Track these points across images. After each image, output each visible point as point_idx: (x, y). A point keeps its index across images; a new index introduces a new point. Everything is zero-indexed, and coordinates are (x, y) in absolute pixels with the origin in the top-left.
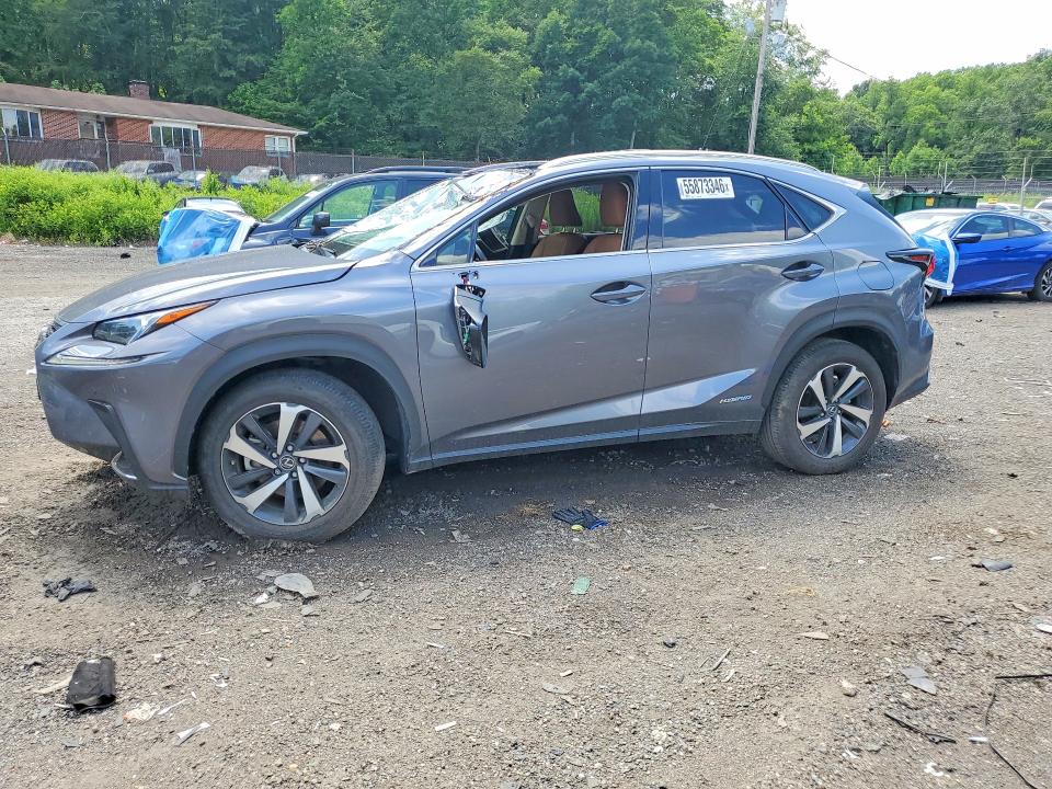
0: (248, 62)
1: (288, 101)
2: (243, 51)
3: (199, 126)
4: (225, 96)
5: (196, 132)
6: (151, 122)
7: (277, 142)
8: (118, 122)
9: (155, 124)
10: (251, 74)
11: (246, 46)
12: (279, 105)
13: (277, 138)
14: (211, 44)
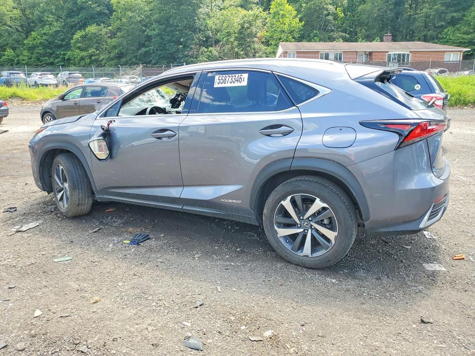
0: (453, 17)
1: (470, 33)
2: (451, 12)
3: (410, 52)
4: (437, 35)
5: (408, 55)
6: (388, 52)
7: (452, 56)
8: (373, 54)
9: (389, 53)
10: (453, 22)
11: (453, 9)
12: (465, 36)
13: (452, 53)
14: (434, 11)
